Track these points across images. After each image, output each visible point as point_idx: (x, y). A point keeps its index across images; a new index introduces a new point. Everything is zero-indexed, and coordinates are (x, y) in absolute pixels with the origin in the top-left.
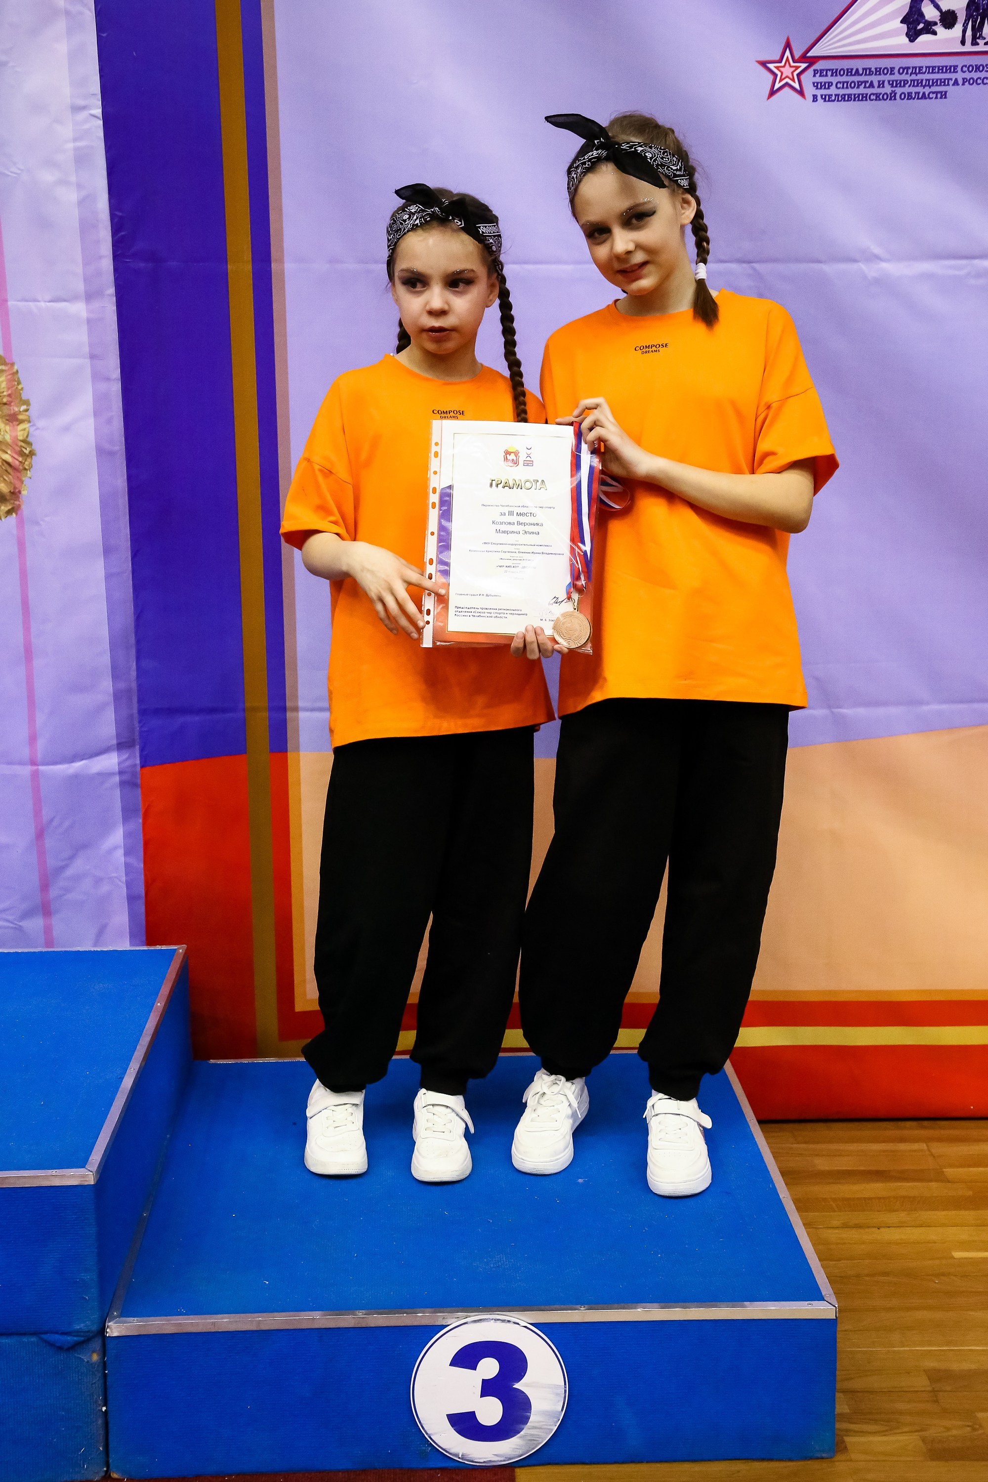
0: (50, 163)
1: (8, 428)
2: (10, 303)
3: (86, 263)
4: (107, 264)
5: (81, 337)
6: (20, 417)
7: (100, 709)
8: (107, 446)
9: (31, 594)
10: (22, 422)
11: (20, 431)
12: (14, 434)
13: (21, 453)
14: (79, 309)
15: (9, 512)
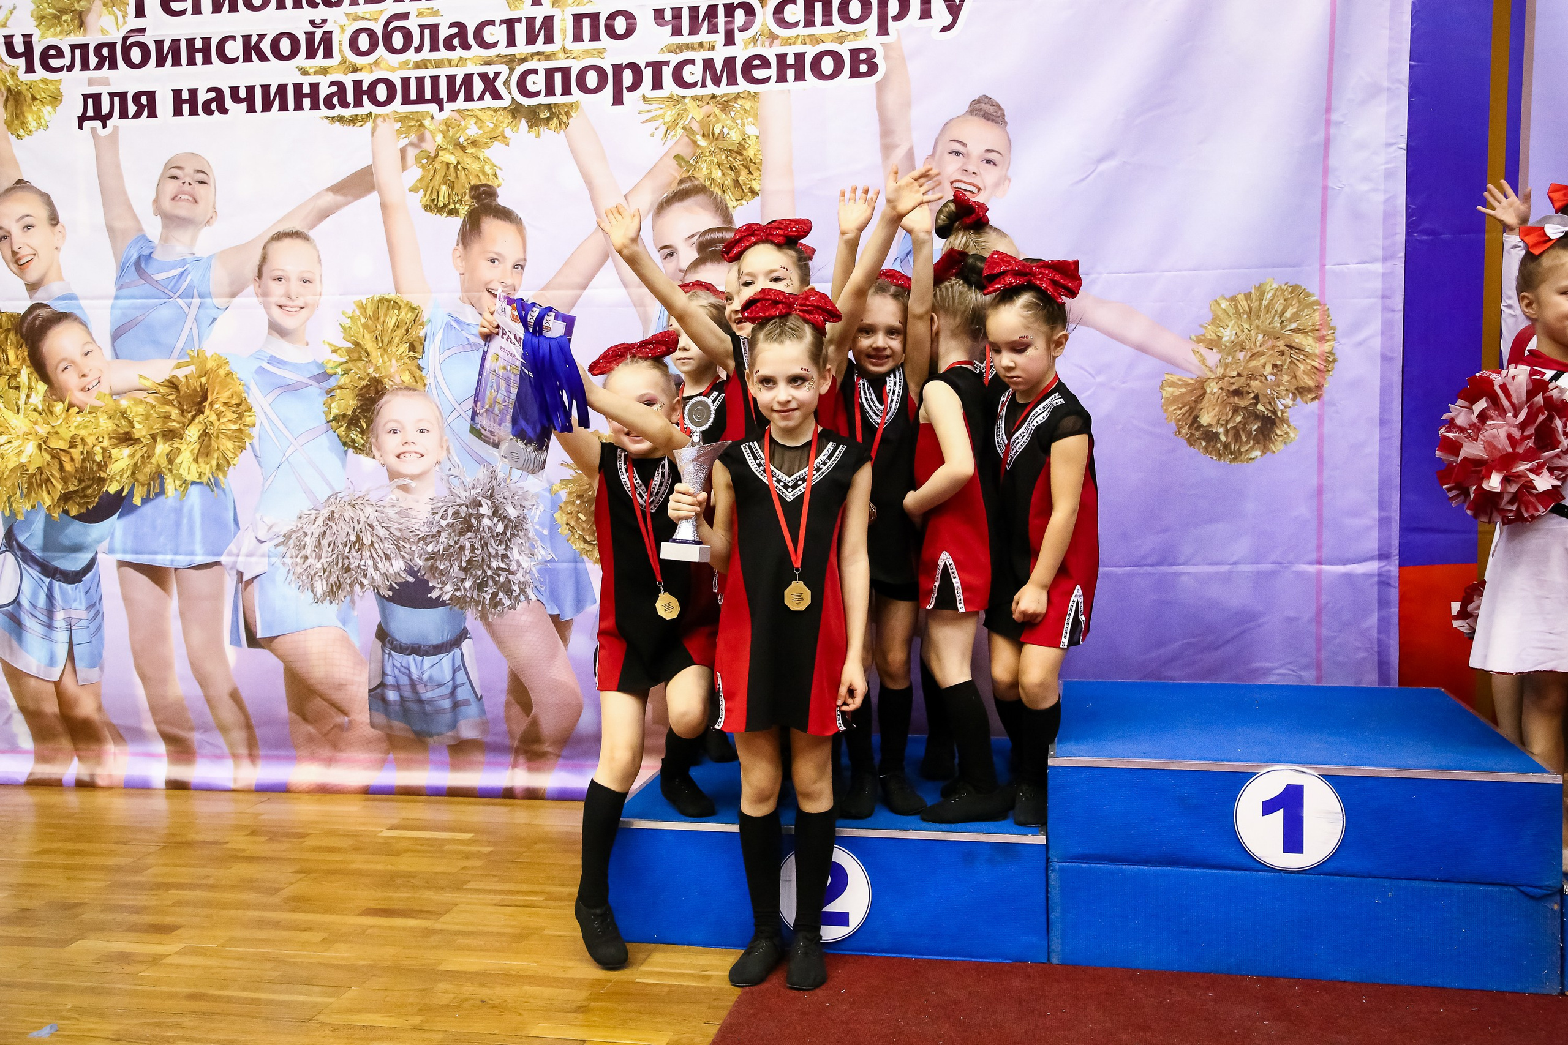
0: (1366, 179)
1: (1317, 345)
2: (1327, 267)
3: (1385, 238)
4: (1401, 238)
5: (1378, 285)
6: (1328, 338)
7: (1368, 528)
8: (1389, 354)
9: (1326, 453)
10: (1328, 341)
11: (1327, 347)
12: (1322, 349)
13: (1327, 361)
14: (1378, 267)
15: (1313, 399)
